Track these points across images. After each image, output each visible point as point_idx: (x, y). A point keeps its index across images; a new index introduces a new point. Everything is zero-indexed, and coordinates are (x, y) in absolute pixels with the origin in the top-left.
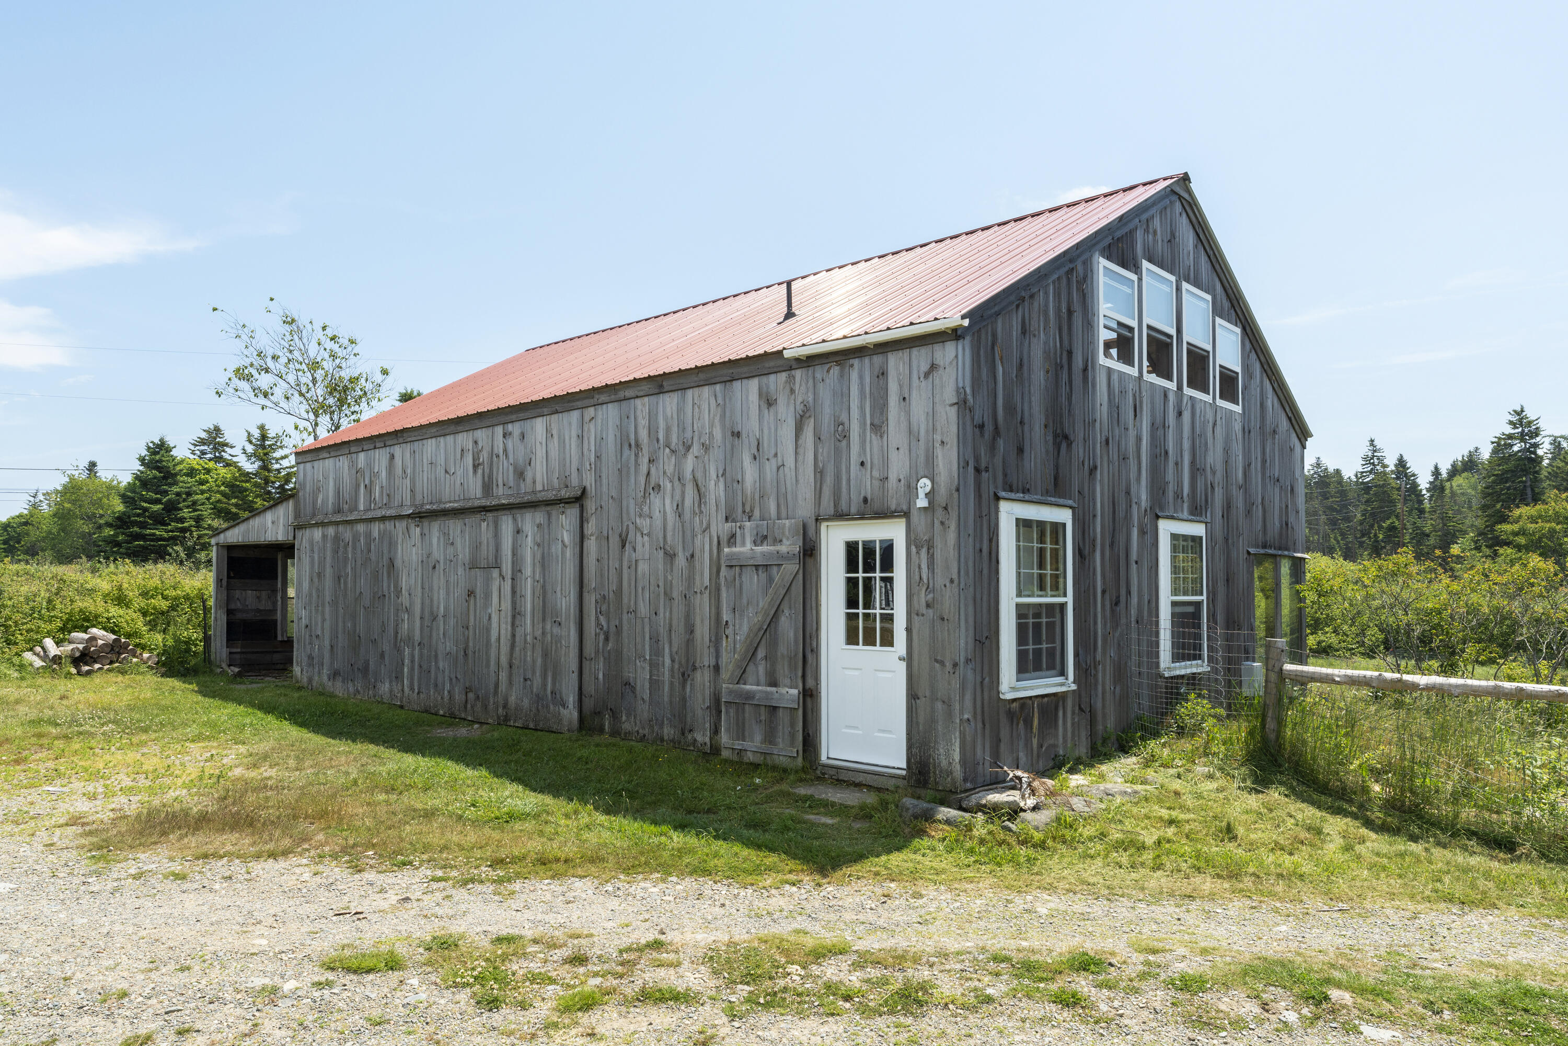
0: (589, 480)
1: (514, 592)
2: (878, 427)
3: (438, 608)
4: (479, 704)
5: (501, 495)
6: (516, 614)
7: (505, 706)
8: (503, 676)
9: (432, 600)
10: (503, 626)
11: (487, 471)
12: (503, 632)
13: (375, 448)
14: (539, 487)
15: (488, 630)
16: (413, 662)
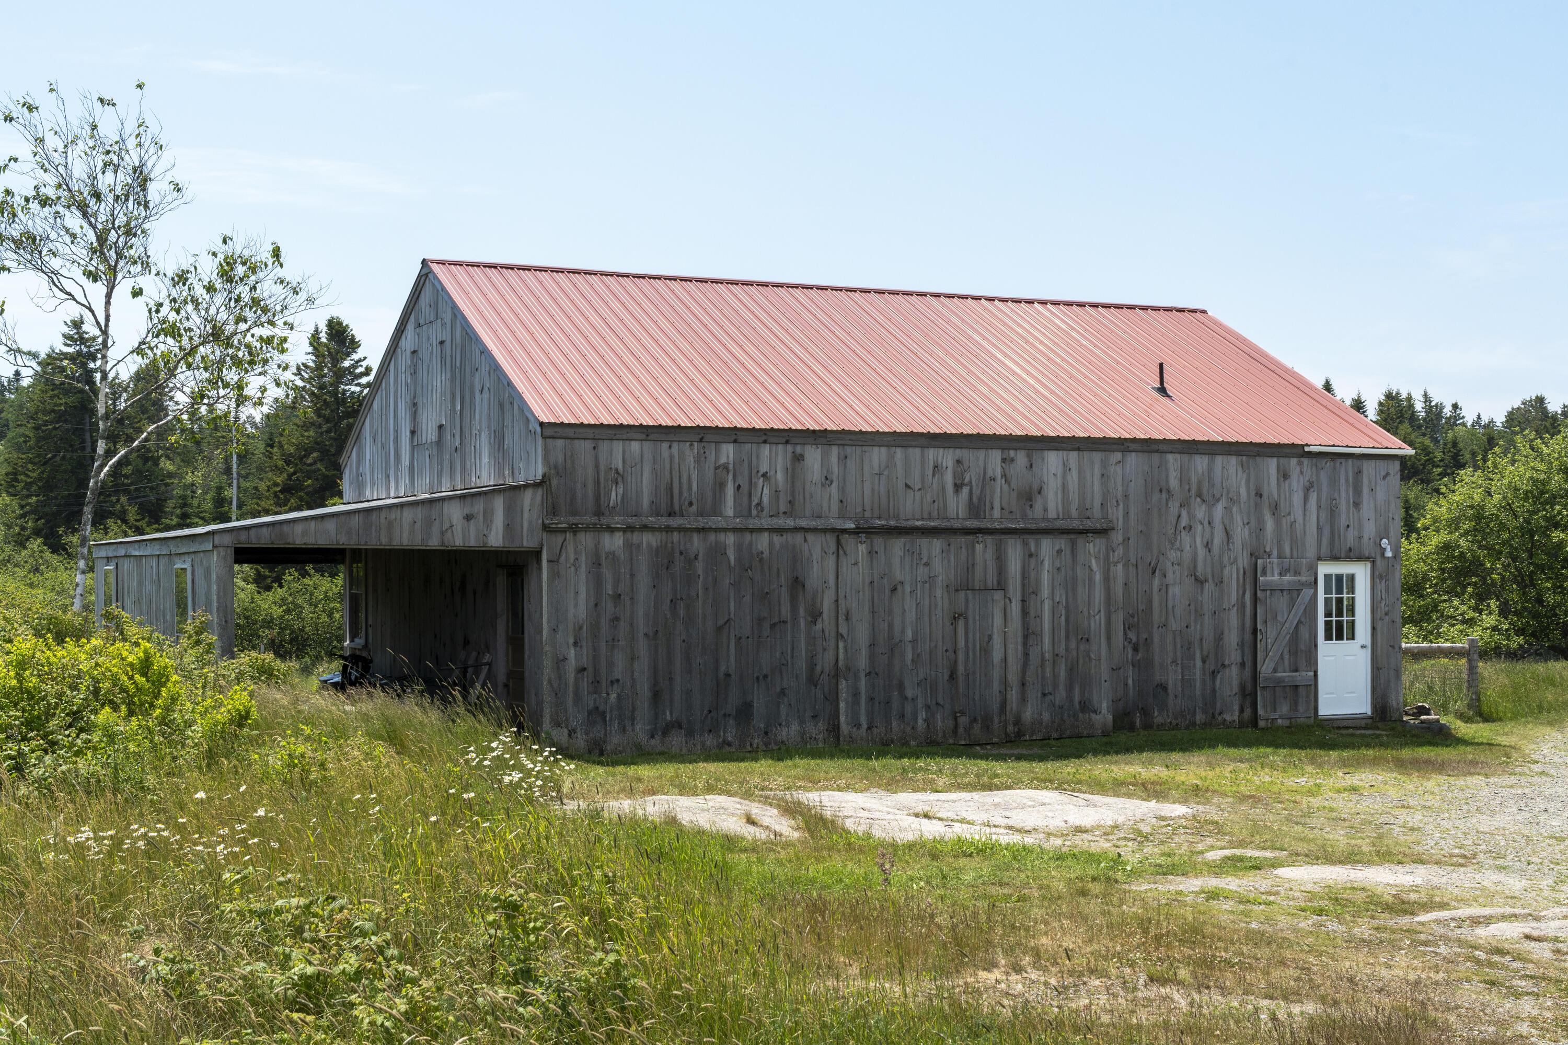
0: (1117, 515)
1: (1025, 613)
2: (1357, 505)
3: (903, 632)
4: (977, 727)
5: (995, 517)
6: (1029, 635)
7: (1018, 722)
8: (1013, 695)
9: (891, 626)
10: (1011, 647)
11: (977, 492)
12: (1010, 651)
13: (765, 442)
14: (1052, 514)
15: (986, 651)
16: (856, 694)
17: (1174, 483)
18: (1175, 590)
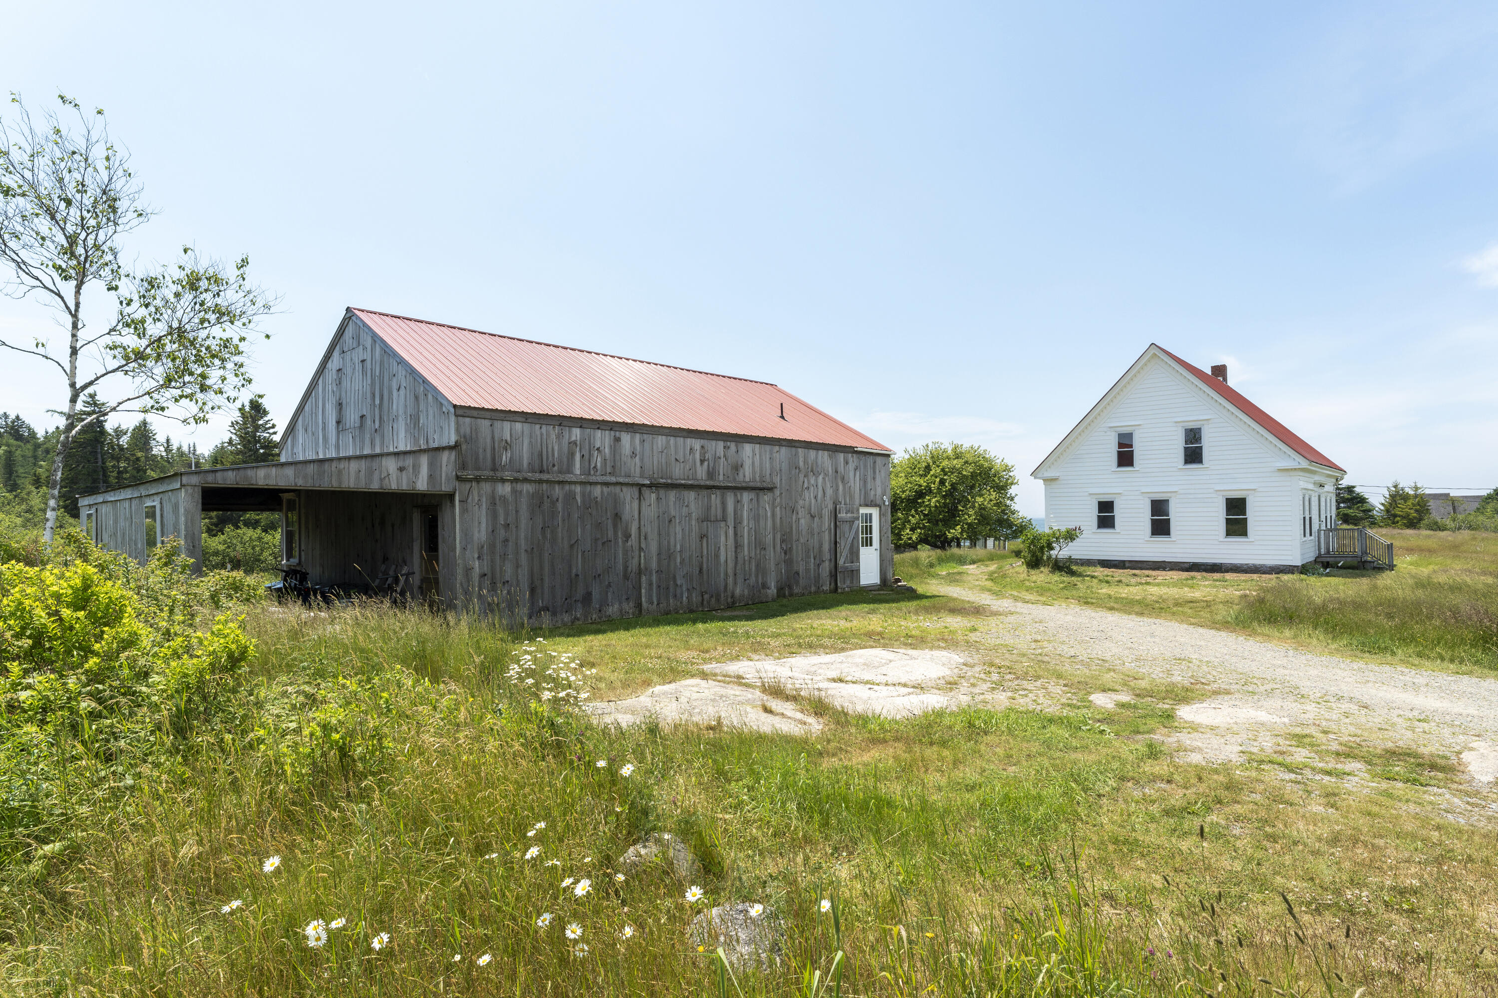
0: (777, 480)
1: (736, 534)
2: (874, 478)
3: (675, 546)
4: (713, 600)
5: (721, 480)
6: (738, 546)
7: (732, 597)
8: (730, 580)
9: (669, 542)
10: (729, 553)
11: (711, 465)
12: (729, 556)
13: (598, 428)
14: (747, 479)
15: (717, 556)
16: (651, 584)
17: (801, 464)
18: (802, 521)
